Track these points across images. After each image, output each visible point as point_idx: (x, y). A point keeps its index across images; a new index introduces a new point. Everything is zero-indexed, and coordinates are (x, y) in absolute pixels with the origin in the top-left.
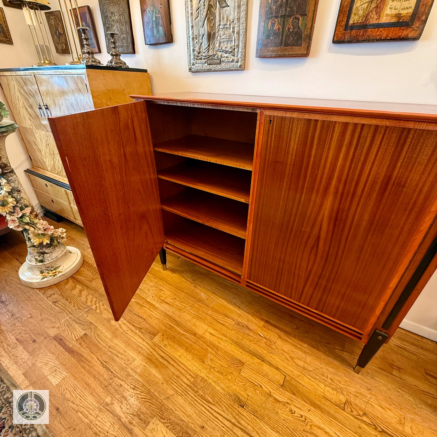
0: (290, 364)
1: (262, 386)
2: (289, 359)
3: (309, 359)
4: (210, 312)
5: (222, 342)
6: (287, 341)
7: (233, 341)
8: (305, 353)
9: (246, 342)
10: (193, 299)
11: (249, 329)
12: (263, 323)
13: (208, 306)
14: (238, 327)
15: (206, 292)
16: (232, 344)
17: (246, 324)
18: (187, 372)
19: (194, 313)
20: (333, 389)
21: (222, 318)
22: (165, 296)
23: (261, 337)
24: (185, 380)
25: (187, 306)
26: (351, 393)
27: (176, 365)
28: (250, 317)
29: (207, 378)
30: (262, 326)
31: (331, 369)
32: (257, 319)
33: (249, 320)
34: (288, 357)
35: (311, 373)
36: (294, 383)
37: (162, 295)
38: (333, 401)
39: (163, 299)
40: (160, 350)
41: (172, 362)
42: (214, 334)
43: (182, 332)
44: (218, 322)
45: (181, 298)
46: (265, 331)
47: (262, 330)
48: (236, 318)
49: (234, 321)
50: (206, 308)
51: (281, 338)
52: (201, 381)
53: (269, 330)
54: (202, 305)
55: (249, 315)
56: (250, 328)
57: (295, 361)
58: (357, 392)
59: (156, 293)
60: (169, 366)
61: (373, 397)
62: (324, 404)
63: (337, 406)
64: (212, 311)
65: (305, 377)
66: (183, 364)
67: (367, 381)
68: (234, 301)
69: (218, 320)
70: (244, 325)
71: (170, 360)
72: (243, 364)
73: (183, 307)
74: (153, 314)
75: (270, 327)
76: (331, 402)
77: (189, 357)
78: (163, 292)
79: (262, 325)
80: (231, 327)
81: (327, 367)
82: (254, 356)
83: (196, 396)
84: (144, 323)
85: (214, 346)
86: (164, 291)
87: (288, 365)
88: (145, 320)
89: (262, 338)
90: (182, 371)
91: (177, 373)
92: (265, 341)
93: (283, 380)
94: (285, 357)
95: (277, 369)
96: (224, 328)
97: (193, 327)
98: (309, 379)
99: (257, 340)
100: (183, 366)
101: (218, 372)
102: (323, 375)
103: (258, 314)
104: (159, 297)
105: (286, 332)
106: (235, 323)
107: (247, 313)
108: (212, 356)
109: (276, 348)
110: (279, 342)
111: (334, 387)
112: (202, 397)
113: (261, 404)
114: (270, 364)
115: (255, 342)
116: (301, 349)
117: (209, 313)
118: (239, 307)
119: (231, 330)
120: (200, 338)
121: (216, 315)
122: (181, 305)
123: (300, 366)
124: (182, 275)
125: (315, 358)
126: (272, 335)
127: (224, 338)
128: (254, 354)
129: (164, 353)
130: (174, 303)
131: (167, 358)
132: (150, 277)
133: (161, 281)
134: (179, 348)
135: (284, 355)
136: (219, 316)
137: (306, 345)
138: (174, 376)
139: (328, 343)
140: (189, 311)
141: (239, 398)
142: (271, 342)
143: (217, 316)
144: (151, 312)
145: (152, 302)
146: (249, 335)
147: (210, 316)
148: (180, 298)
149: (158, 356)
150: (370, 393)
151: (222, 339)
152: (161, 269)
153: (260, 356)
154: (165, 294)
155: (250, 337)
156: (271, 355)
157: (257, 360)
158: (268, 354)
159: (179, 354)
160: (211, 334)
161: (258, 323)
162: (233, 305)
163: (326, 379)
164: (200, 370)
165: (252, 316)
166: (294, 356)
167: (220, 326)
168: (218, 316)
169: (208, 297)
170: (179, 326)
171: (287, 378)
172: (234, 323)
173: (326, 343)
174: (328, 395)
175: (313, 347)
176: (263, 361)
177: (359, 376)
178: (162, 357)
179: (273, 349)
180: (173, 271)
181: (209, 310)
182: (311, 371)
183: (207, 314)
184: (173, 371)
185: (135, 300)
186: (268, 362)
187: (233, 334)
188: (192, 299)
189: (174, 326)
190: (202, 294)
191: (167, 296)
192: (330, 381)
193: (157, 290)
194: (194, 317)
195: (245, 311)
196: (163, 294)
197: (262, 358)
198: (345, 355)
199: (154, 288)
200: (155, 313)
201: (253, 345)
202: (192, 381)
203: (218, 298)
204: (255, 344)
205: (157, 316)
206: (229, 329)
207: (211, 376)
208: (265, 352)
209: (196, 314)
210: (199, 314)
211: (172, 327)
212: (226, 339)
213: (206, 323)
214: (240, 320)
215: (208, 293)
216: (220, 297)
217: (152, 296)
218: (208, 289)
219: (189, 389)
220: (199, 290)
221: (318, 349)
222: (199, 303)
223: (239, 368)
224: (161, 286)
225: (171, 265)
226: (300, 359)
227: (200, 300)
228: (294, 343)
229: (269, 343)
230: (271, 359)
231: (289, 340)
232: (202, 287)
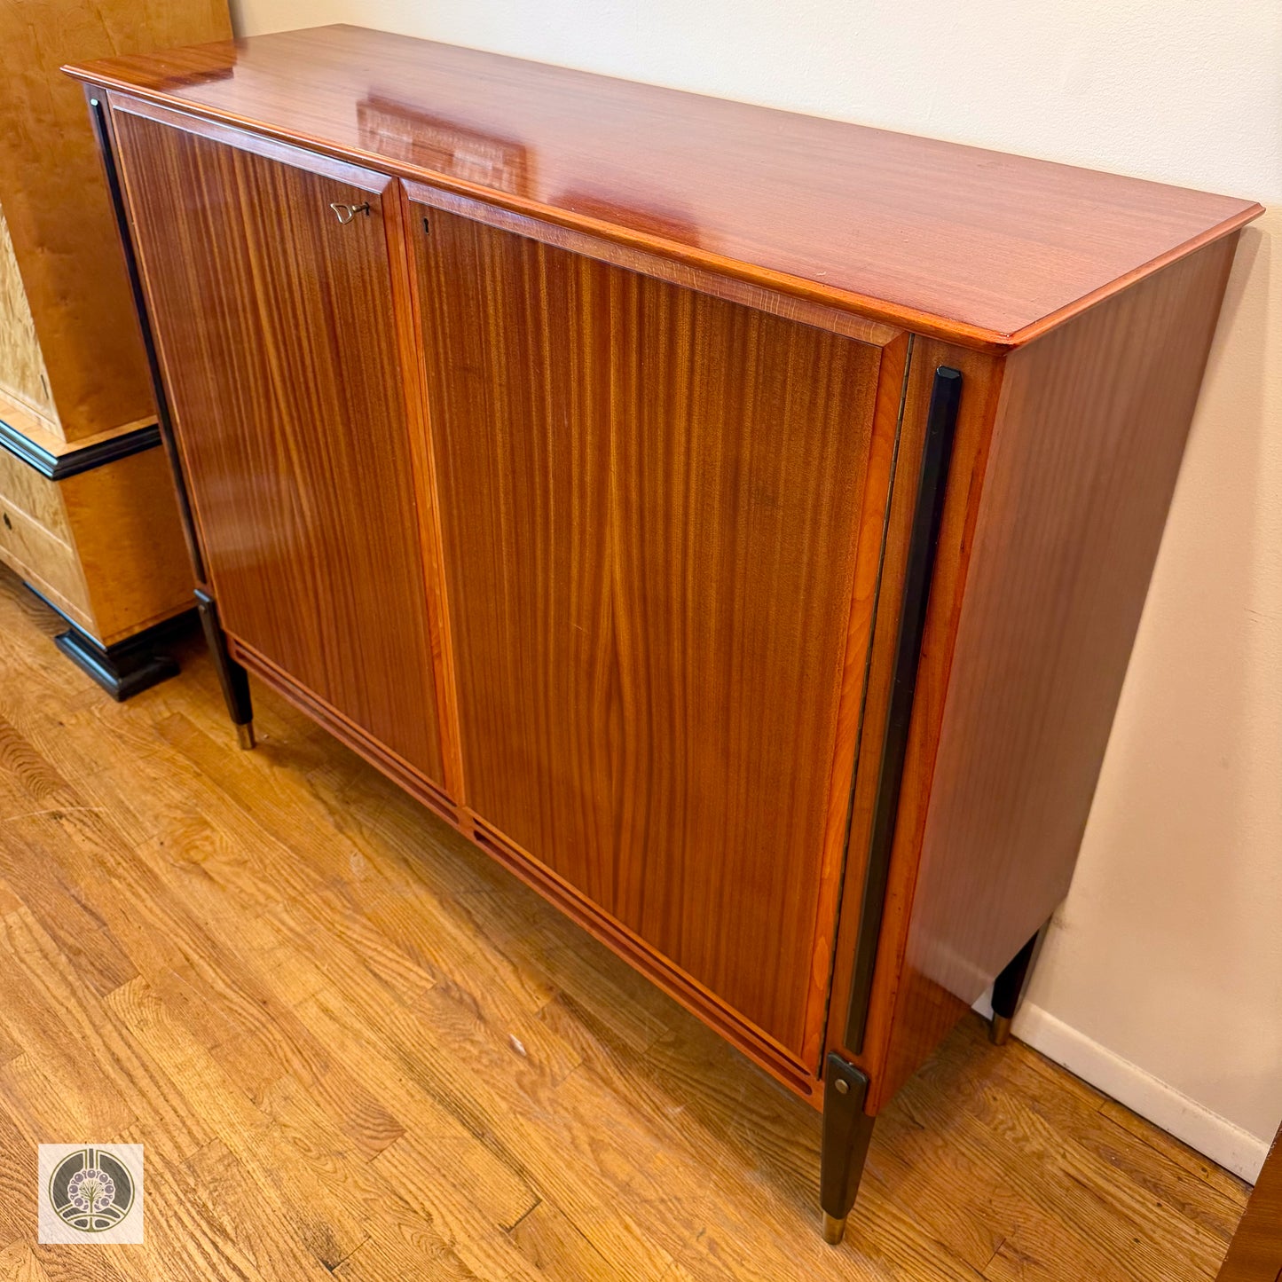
0: (578, 1165)
1: (435, 1215)
2: (586, 1147)
3: (664, 1158)
4: (356, 932)
5: (350, 1044)
6: (608, 1082)
7: (399, 1048)
8: (660, 1136)
9: (444, 1062)
10: (312, 874)
11: (481, 1017)
12: (543, 1001)
13: (357, 909)
14: (440, 1001)
15: (374, 855)
16: (386, 1058)
17: (478, 994)
18: (184, 1123)
19: (292, 923)
21: (391, 960)
22: (209, 848)
23: (510, 1053)
24: (167, 1147)
25: (279, 898)
27: (153, 1093)
28: (506, 971)
29: (245, 1156)
30: (537, 1014)
31: (730, 1210)
33: (493, 981)
34: (583, 1140)
35: (644, 1210)
36: (558, 1229)
37: (198, 843)
39: (199, 858)
40: (120, 1034)
41: (145, 1082)
42: (337, 1013)
43: (220, 986)
44: (371, 971)
45: (267, 862)
46: (539, 1032)
47: (529, 1028)
48: (445, 968)
49: (434, 976)
50: (348, 912)
51: (590, 1069)
52: (220, 1160)
53: (556, 1031)
54: (335, 902)
55: (505, 963)
56: (485, 1013)
57: (603, 1156)
59: (178, 833)
60: (131, 1092)
64: (365, 927)
65: (614, 1219)
66: (180, 1094)
68: (470, 902)
69: (374, 966)
70: (466, 997)
71: (139, 1073)
72: (395, 1129)
73: (262, 899)
74: (139, 905)
75: (566, 1020)
77: (212, 1075)
78: (208, 832)
79: (536, 1010)
80: (411, 998)
81: (718, 1200)
82: (453, 1112)
83: (182, 1203)
84: (97, 936)
85: (316, 1054)
86: (214, 830)
87: (570, 1166)
88: (105, 925)
89: (514, 1057)
90: (170, 1116)
91: (150, 1122)
92: (522, 1068)
93: (523, 1213)
94: (574, 1138)
95: (521, 1171)
96: (386, 996)
97: (270, 978)
98: (627, 1227)
99: (491, 1061)
100: (176, 1101)
101: (295, 1142)
102: (689, 1226)
103: (542, 968)
104: (186, 850)
105: (623, 1053)
106: (434, 987)
107: (502, 954)
108: (292, 1087)
109: (552, 1101)
110: (576, 1081)
111: (710, 1271)
112: (202, 1209)
114: (500, 1151)
115: (476, 1066)
116: (650, 1120)
117: (349, 933)
118: (479, 929)
119: (408, 1007)
120: (281, 1017)
121: (372, 945)
122: (253, 890)
123: (613, 1178)
124: (309, 775)
126: (562, 1050)
127: (369, 1034)
128: (457, 1108)
129: (130, 1047)
130: (234, 879)
131: (134, 1066)
132: (181, 767)
133: (218, 790)
135: (570, 1129)
136: (385, 951)
137: (675, 1111)
138: (133, 1129)
139: (777, 1119)
140: (275, 915)
141: (329, 1239)
142: (543, 1074)
143: (375, 950)
144: (133, 900)
145: (151, 864)
146: (468, 1038)
147: (350, 948)
148: (262, 861)
149: (102, 1056)
151: (357, 1036)
152: (232, 744)
153: (476, 1119)
155: (468, 1046)
156: (522, 1120)
157: (460, 1128)
158: (512, 1116)
159: (180, 1059)
160: (326, 1011)
161: (524, 999)
162: (459, 916)
163: (692, 1240)
164: (232, 1125)
165: (516, 969)
166: (607, 1140)
167: (373, 987)
168: (380, 949)
169: (372, 873)
170: (219, 965)
171: (543, 1209)
172: (429, 986)
173: (765, 1118)
175: (703, 1121)
176: (479, 1136)
177: (834, 1253)
178: (118, 1061)
179: (538, 1101)
180: (278, 755)
181: (355, 921)
182: (646, 1201)
183: (341, 935)
184: (137, 1112)
185: (93, 846)
186: (497, 1142)
187: (406, 1024)
188: (308, 876)
189: (201, 962)
190: (352, 859)
191: (215, 851)
192: (704, 1250)
193: (189, 821)
194: (289, 940)
195: (496, 948)
196: (207, 838)
197: (481, 1125)
199: (179, 814)
200: (150, 903)
201: (468, 1075)
202: (189, 1154)
203: (411, 882)
204: (477, 1072)
205: (150, 918)
206: (402, 1003)
207: (262, 1151)
208: (504, 1105)
209: (298, 929)
210: (310, 932)
211: (192, 965)
212: (373, 1037)
213: (324, 969)
214: (458, 979)
215: (378, 860)
216: (420, 879)
217: (162, 843)
218: (386, 843)
219: (168, 1176)
220: (349, 842)
221: (719, 1134)
222: (328, 894)
223: (377, 1144)
224: (210, 806)
225: (280, 733)
226: (624, 1154)
227: (337, 883)
228: (634, 1097)
229: (535, 1077)
230: (515, 1136)
231: (619, 1083)
232: (367, 833)
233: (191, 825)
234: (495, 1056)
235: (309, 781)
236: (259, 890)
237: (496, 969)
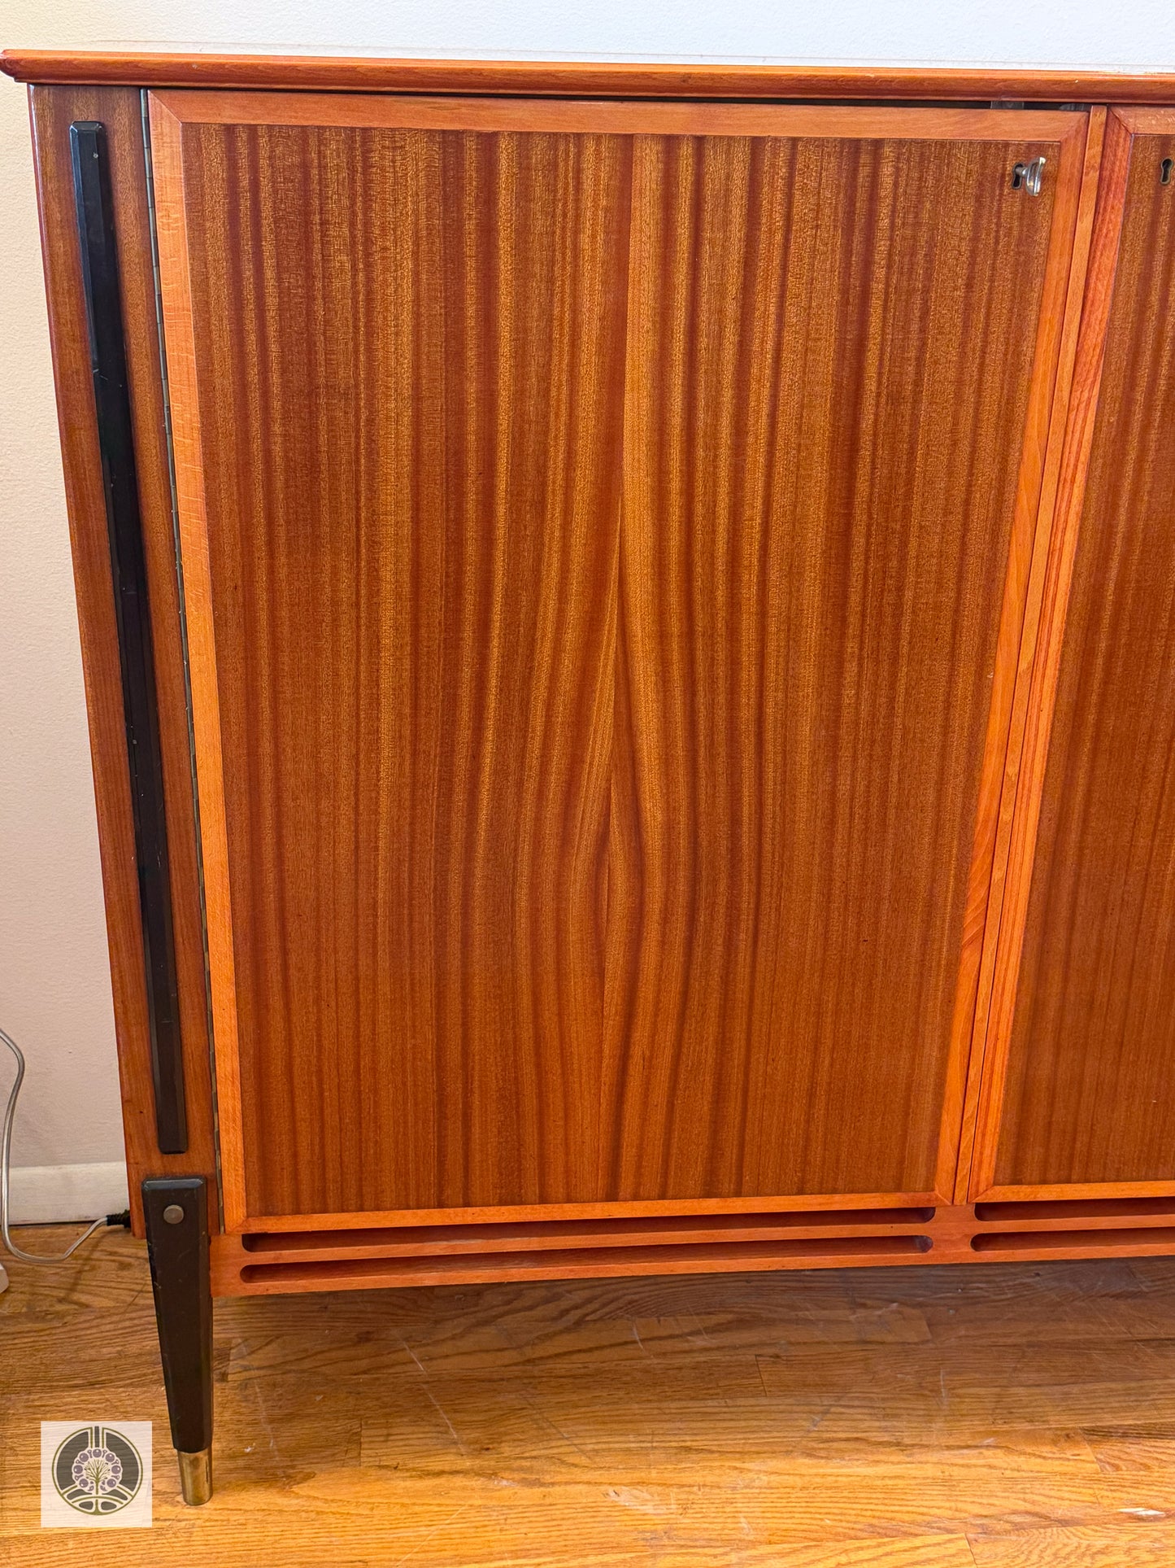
11: (1065, 1523)
12: (1086, 1453)
13: (734, 1544)
14: (1003, 1547)
15: (636, 1475)
17: (1022, 1505)
23: (1151, 1526)
28: (999, 1459)
30: (1103, 1469)
32: (1042, 1452)
33: (1013, 1479)
47: (1119, 1488)
48: (945, 1513)
53: (1147, 1467)
55: (986, 1453)
56: (1058, 1515)
64: (780, 1555)
68: (838, 1430)
70: (1017, 1519)
75: (1136, 1450)
79: (1097, 1466)
89: (1160, 1527)
106: (971, 1541)
107: (967, 1447)
118: (896, 1446)
146: (1091, 1553)
162: (858, 1450)
165: (1007, 1449)
169: (675, 1494)
172: (964, 1545)
190: (623, 1500)
203: (738, 1464)
214: (976, 1510)
215: (652, 1475)
216: (740, 1455)
218: (628, 1450)
220: (581, 1487)
227: (655, 1540)
232: (584, 1460)
234: (1145, 1543)
235: (382, 1467)
237: (990, 1467)
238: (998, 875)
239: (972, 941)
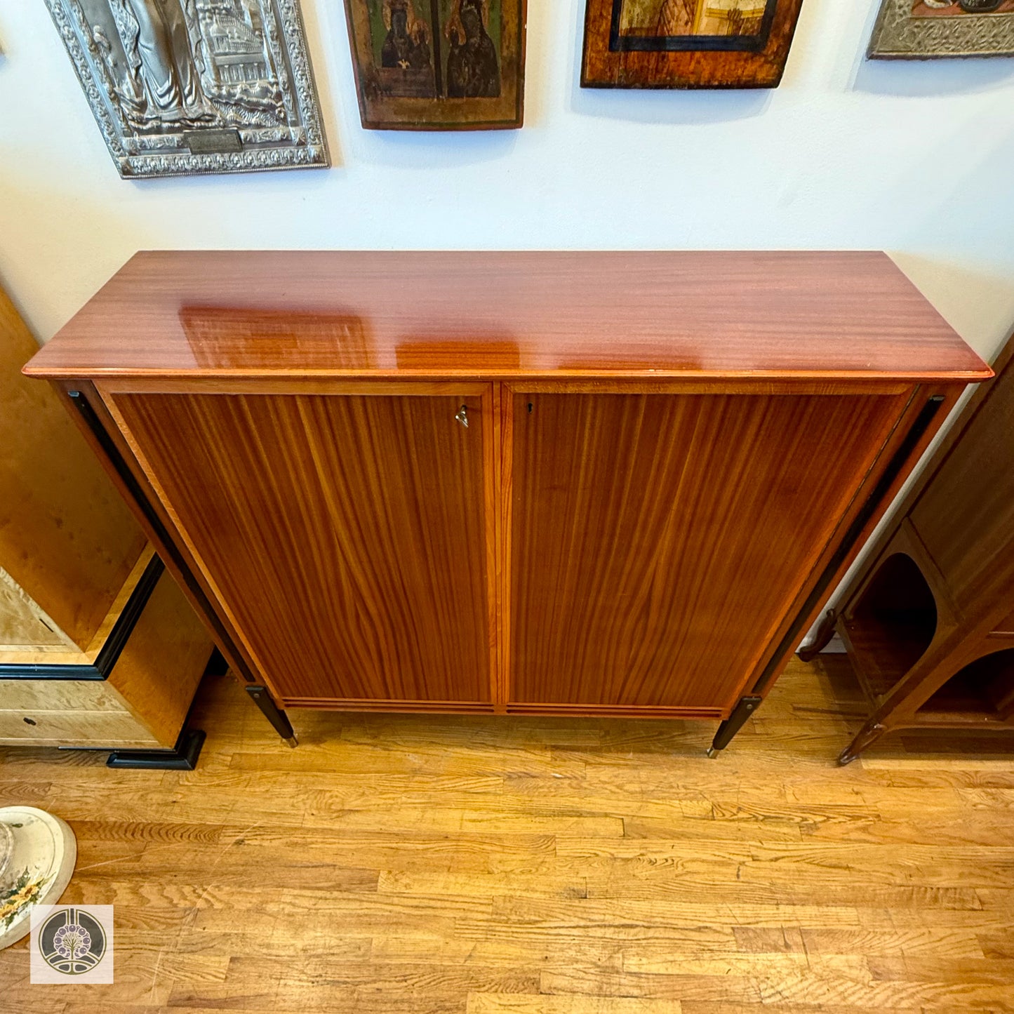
0: (621, 797)
1: (597, 852)
2: (617, 790)
3: (643, 774)
4: (449, 784)
5: (498, 824)
6: (600, 764)
7: (517, 811)
8: (635, 767)
9: (539, 802)
10: (399, 776)
11: (533, 777)
12: (549, 754)
13: (438, 775)
14: (512, 783)
15: (416, 750)
16: (517, 818)
17: (523, 770)
18: (474, 903)
19: (418, 801)
20: (691, 800)
21: (476, 783)
22: (337, 800)
23: (559, 781)
24: (480, 916)
25: (398, 796)
26: (715, 792)
27: (448, 904)
28: (522, 754)
29: (511, 893)
30: (552, 760)
31: (678, 772)
32: (536, 752)
33: (524, 761)
34: (614, 789)
35: (655, 794)
36: (638, 822)
37: (330, 801)
38: (697, 816)
39: (340, 807)
40: (403, 897)
41: (439, 904)
42: (480, 819)
43: (420, 847)
44: (473, 793)
45: (373, 786)
46: (559, 766)
47: (554, 767)
48: (500, 770)
49: (499, 776)
50: (435, 779)
51: (590, 764)
52: (504, 902)
53: (565, 761)
54: (425, 779)
55: (520, 751)
56: (533, 774)
57: (625, 788)
58: (722, 786)
59: (315, 805)
60: (438, 913)
61: (742, 780)
62: (688, 827)
63: (704, 819)
64: (449, 779)
65: (650, 804)
66: (458, 896)
67: (728, 762)
68: (478, 739)
69: (472, 790)
70: (519, 774)
71: (432, 903)
72: (552, 838)
73: (392, 802)
74: (340, 846)
75: (564, 755)
76: (694, 818)
77: (462, 878)
78: (328, 794)
79: (550, 759)
80: (500, 790)
81: (672, 773)
82: (563, 816)
83: (510, 927)
84: (337, 872)
85: (491, 838)
86: (330, 791)
87: (619, 800)
88: (335, 866)
89: (562, 781)
90: (465, 906)
91: (461, 914)
92: (568, 782)
93: (622, 827)
94: (610, 790)
95: (606, 815)
96: (489, 798)
97: (436, 827)
98: (656, 804)
99: (555, 788)
100: (461, 899)
101: (522, 872)
102: (672, 787)
103: (533, 743)
104: (329, 808)
105: (594, 750)
106: (504, 780)
107: (515, 749)
108: (498, 856)
109: (590, 785)
110: (590, 772)
111: (692, 795)
112: (520, 922)
113: (609, 878)
114: (593, 815)
115: (553, 794)
116: (627, 765)
117: (446, 786)
118: (494, 746)
119: (503, 794)
120: (460, 837)
121: (462, 783)
122: (383, 801)
123: (636, 792)
124: (342, 738)
125: (650, 767)
126: (574, 765)
127: (501, 815)
128: (562, 814)
129: (415, 898)
130: (368, 803)
131: (426, 903)
132: (273, 777)
133: (307, 773)
134: (435, 876)
135: (606, 789)
136: (470, 782)
137: (631, 755)
138: (457, 922)
139: (661, 733)
140: (406, 803)
141: (574, 890)
142: (577, 778)
143: (464, 784)
144: (334, 846)
145: (320, 826)
146: (537, 787)
147: (452, 791)
148: (371, 787)
149: (407, 911)
150: (738, 778)
151: (497, 819)
152: (285, 749)
153: (573, 811)
154: (337, 797)
155: (541, 790)
156: (588, 799)
157: (571, 819)
158: (583, 800)
159: (441, 885)
160: (474, 821)
161: (542, 758)
162: (482, 747)
163: (678, 791)
164: (493, 888)
165: (526, 750)
166: (621, 782)
167: (481, 798)
168: (466, 782)
169: (425, 757)
170: (409, 839)
171: (627, 820)
172: (502, 781)
173: (658, 735)
174: (688, 812)
175: (642, 752)
176: (580, 816)
177: (718, 760)
178: (417, 907)
179: (586, 788)
180: (316, 739)
181: (443, 780)
182: (653, 791)
183: (443, 790)
184: (452, 915)
185: (281, 840)
186: (589, 813)
187: (510, 800)
189: (399, 845)
190: (410, 758)
191: (343, 799)
192: (683, 790)
193: (312, 797)
194: (425, 808)
195: (509, 749)
196: (331, 797)
197: (578, 812)
198: (691, 739)
199: (302, 797)
200: (345, 841)
201: (552, 799)
202: (490, 911)
203: (446, 749)
204: (555, 796)
205: (353, 847)
206: (500, 795)
207: (515, 886)
208: (577, 799)
209: (423, 801)
210: (430, 797)
211: (397, 849)
212: (504, 815)
213: (453, 806)
214: (510, 770)
215: (420, 750)
216: (448, 746)
217: (313, 814)
218: (416, 741)
219: (493, 924)
220: (399, 753)
221: (650, 752)
222: (416, 779)
223: (551, 848)
224: (313, 783)
225: (301, 729)
226: (631, 782)
227: (415, 772)
228: (613, 762)
229: (576, 782)
230: (591, 806)
231: (604, 761)
232: (402, 743)
233: (316, 797)
234: (555, 786)
235: (346, 740)
236: (385, 799)
237: (519, 756)
238: (499, 629)
239: (493, 646)
